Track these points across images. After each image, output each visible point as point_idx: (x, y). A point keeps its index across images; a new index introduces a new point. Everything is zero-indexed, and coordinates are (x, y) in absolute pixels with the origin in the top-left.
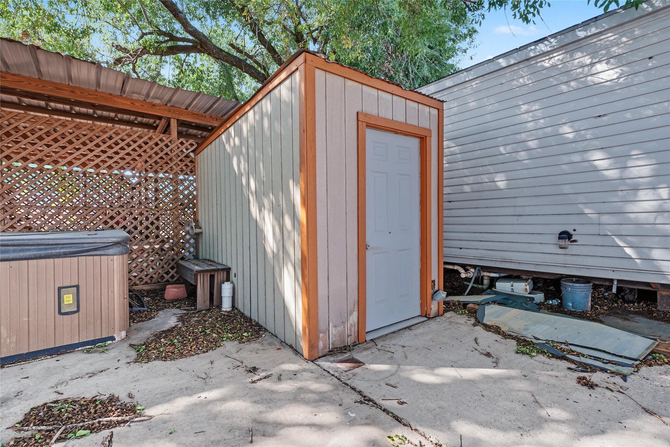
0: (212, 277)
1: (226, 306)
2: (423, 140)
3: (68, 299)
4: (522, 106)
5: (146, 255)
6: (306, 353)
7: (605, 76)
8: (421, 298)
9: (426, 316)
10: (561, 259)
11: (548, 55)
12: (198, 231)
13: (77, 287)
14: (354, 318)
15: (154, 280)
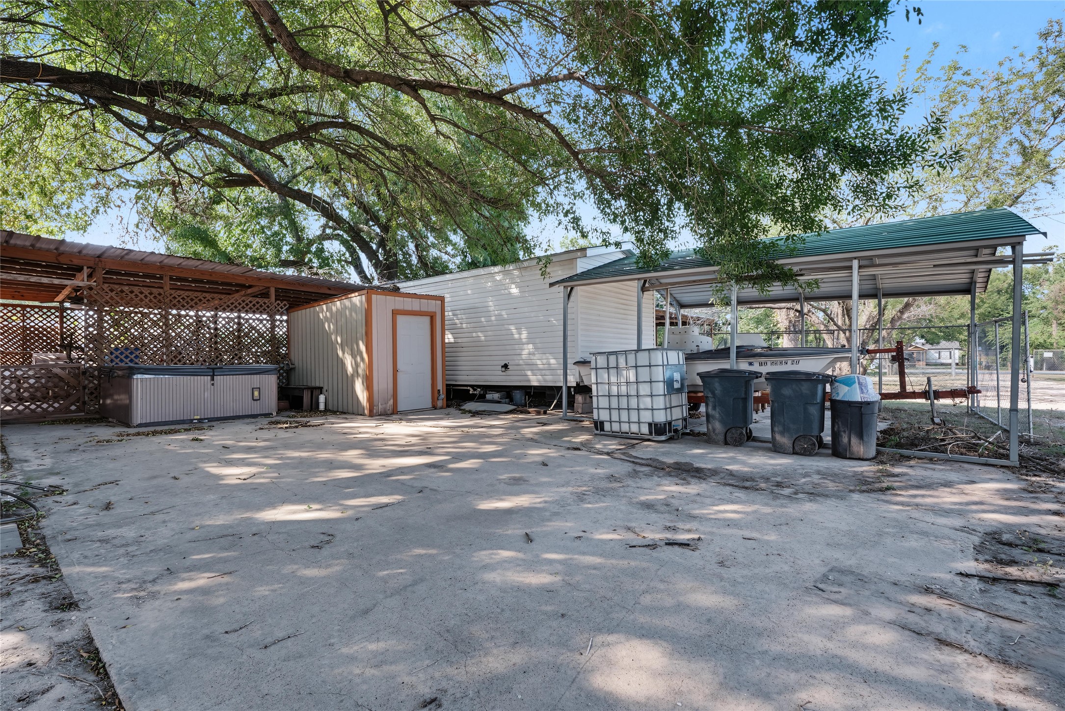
0: (313, 393)
1: (322, 407)
2: (432, 318)
3: (256, 393)
7: (514, 291)
8: (432, 400)
9: (434, 407)
10: (504, 377)
12: (292, 366)
13: (259, 388)
14: (391, 402)
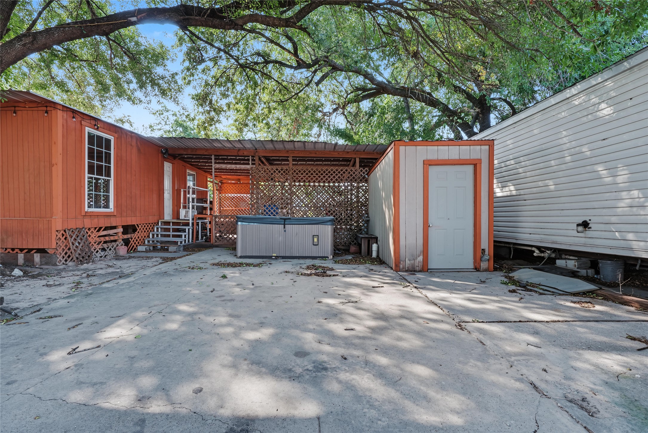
0: (369, 241)
1: (374, 255)
2: (476, 166)
3: (316, 240)
4: (563, 132)
5: (343, 231)
6: (394, 269)
7: (605, 112)
8: (474, 259)
9: (477, 269)
10: (583, 240)
11: (578, 96)
12: (367, 219)
13: (318, 236)
14: (421, 258)
15: (346, 244)
